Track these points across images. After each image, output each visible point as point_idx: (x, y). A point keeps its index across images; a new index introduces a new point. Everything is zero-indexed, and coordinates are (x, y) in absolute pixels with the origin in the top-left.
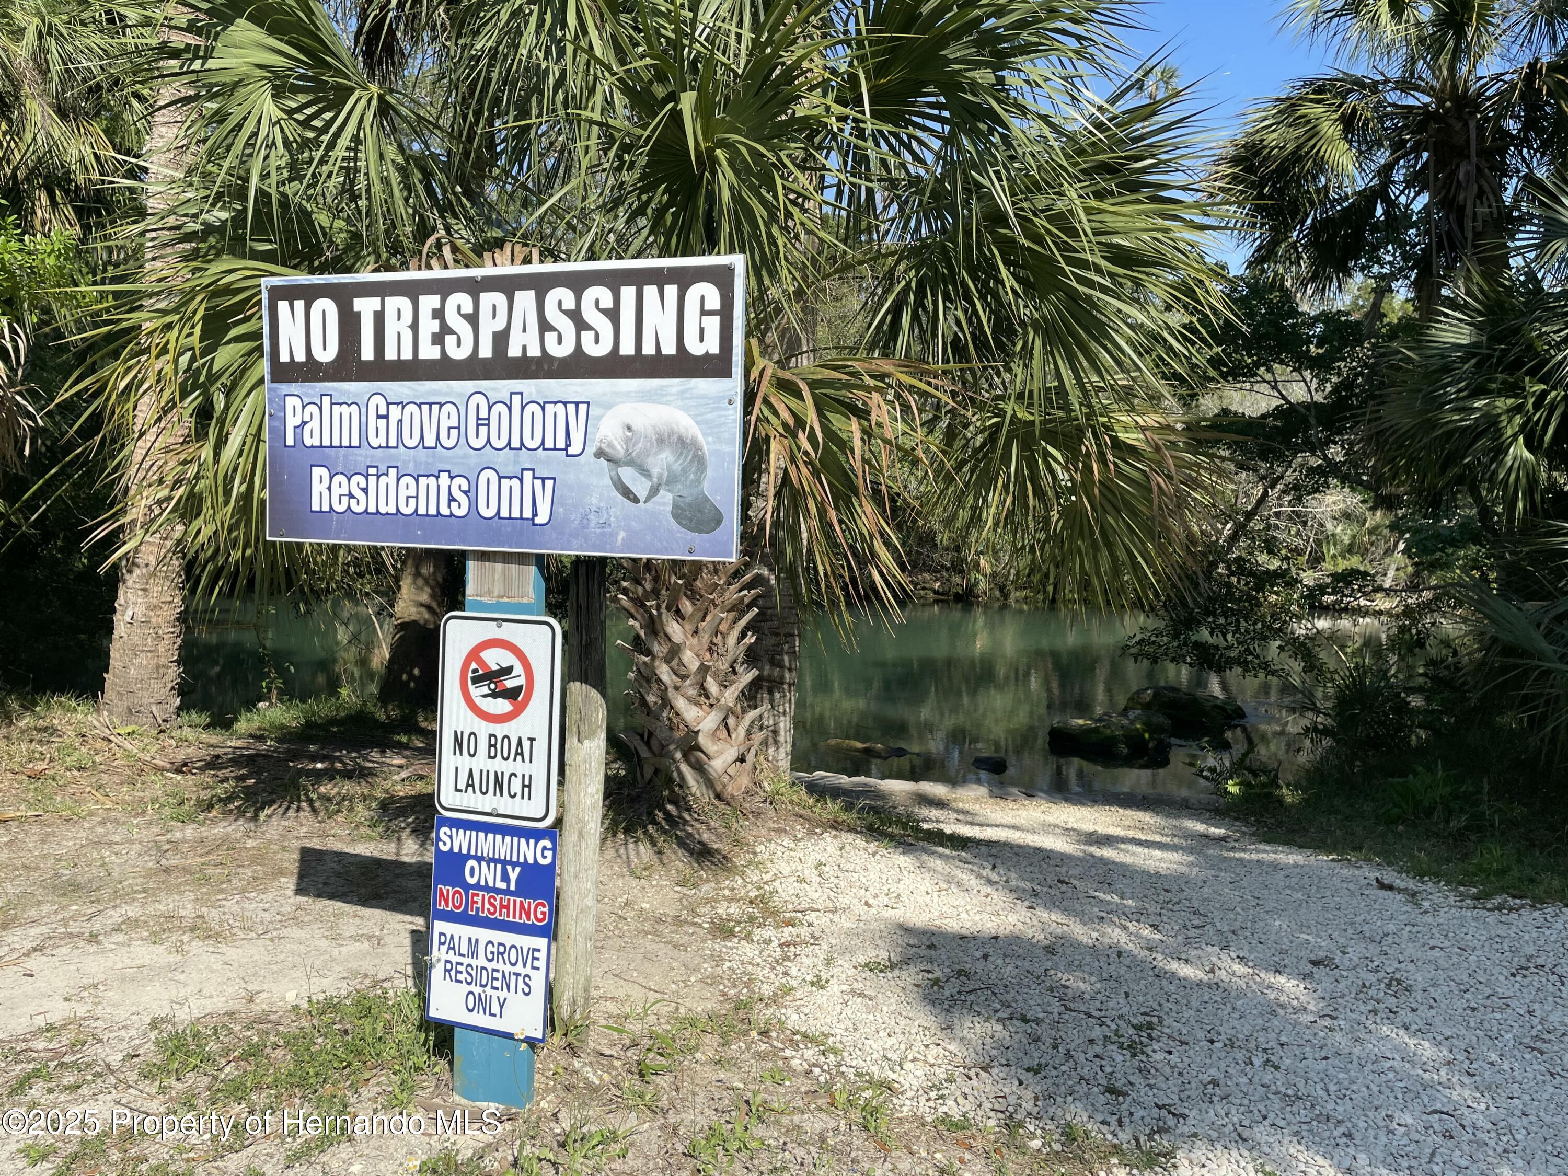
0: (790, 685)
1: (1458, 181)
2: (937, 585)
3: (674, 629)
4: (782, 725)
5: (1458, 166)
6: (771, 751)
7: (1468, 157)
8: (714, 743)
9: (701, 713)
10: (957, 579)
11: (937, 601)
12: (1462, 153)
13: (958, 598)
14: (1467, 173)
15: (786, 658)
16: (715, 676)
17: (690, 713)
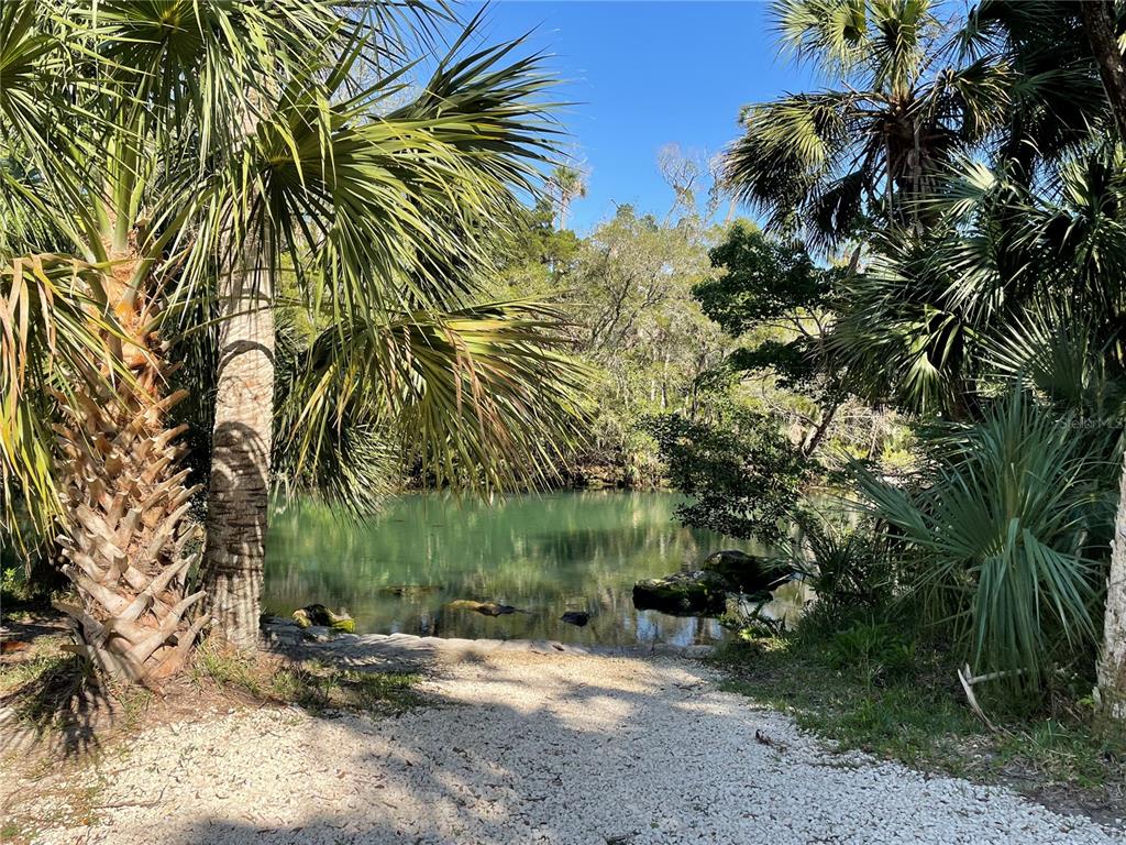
0: (251, 570)
1: (908, 166)
2: (605, 476)
3: (96, 523)
4: (242, 607)
5: (907, 154)
6: (230, 631)
7: (914, 147)
8: (137, 630)
9: (125, 601)
10: (620, 471)
11: (605, 487)
12: (909, 144)
13: (621, 485)
14: (913, 159)
15: (245, 546)
16: (139, 566)
17: (112, 601)
